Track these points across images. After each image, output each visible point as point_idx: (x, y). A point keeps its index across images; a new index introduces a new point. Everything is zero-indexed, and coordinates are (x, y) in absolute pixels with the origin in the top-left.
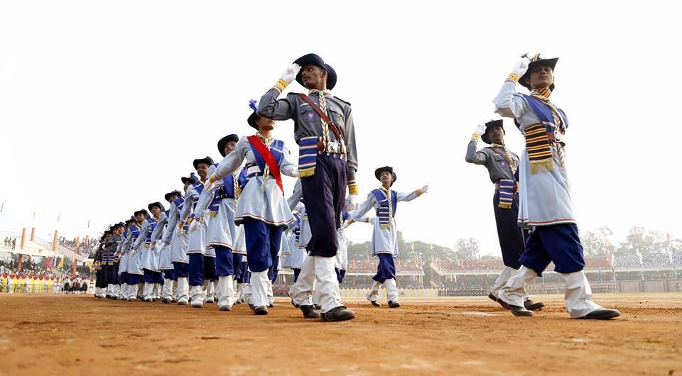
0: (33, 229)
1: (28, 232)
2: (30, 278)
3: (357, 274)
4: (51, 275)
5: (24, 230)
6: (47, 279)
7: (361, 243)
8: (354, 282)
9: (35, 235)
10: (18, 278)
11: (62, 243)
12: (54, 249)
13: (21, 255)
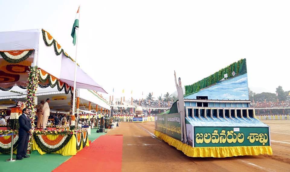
0: (124, 97)
1: (123, 98)
2: (125, 116)
3: (260, 109)
4: (132, 114)
5: (121, 98)
6: (131, 116)
7: (260, 93)
8: (259, 112)
9: (125, 99)
10: (121, 116)
11: (134, 102)
12: (132, 104)
13: (121, 107)
